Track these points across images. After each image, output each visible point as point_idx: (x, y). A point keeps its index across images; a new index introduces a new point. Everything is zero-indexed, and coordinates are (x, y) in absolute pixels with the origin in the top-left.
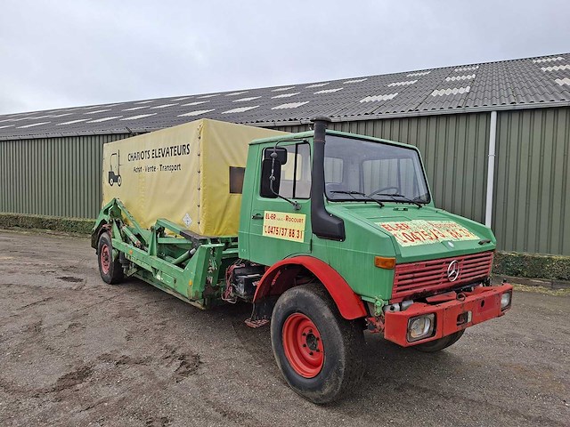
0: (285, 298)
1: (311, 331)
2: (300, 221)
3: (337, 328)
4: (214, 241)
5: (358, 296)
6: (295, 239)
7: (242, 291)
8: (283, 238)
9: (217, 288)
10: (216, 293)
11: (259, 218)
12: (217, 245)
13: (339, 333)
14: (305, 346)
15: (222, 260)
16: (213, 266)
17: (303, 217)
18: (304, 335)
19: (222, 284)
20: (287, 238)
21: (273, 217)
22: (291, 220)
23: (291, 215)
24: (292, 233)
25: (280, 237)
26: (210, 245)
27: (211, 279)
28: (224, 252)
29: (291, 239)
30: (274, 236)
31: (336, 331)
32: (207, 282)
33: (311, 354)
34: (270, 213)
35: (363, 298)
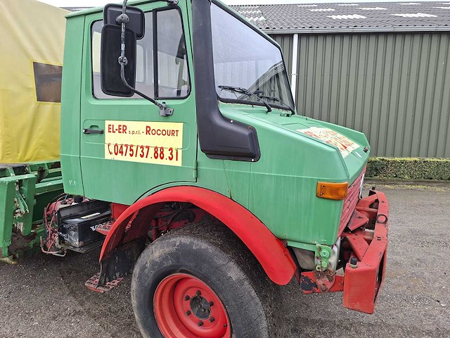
0: (156, 252)
1: (199, 293)
2: (173, 133)
3: (253, 293)
4: (20, 170)
5: (281, 241)
6: (166, 162)
7: (75, 241)
8: (144, 160)
9: (32, 237)
10: (32, 243)
11: (95, 131)
12: (26, 176)
13: (257, 300)
14: (189, 313)
15: (36, 197)
16: (22, 207)
17: (179, 126)
18: (188, 298)
19: (39, 230)
20: (150, 160)
21: (123, 129)
22: (156, 132)
23: (155, 125)
24: (159, 153)
25: (138, 159)
26: (13, 178)
27: (21, 226)
28: (38, 186)
29: (159, 161)
30: (127, 158)
31: (253, 298)
32: (15, 231)
33: (201, 324)
34: (116, 124)
35: (290, 244)
